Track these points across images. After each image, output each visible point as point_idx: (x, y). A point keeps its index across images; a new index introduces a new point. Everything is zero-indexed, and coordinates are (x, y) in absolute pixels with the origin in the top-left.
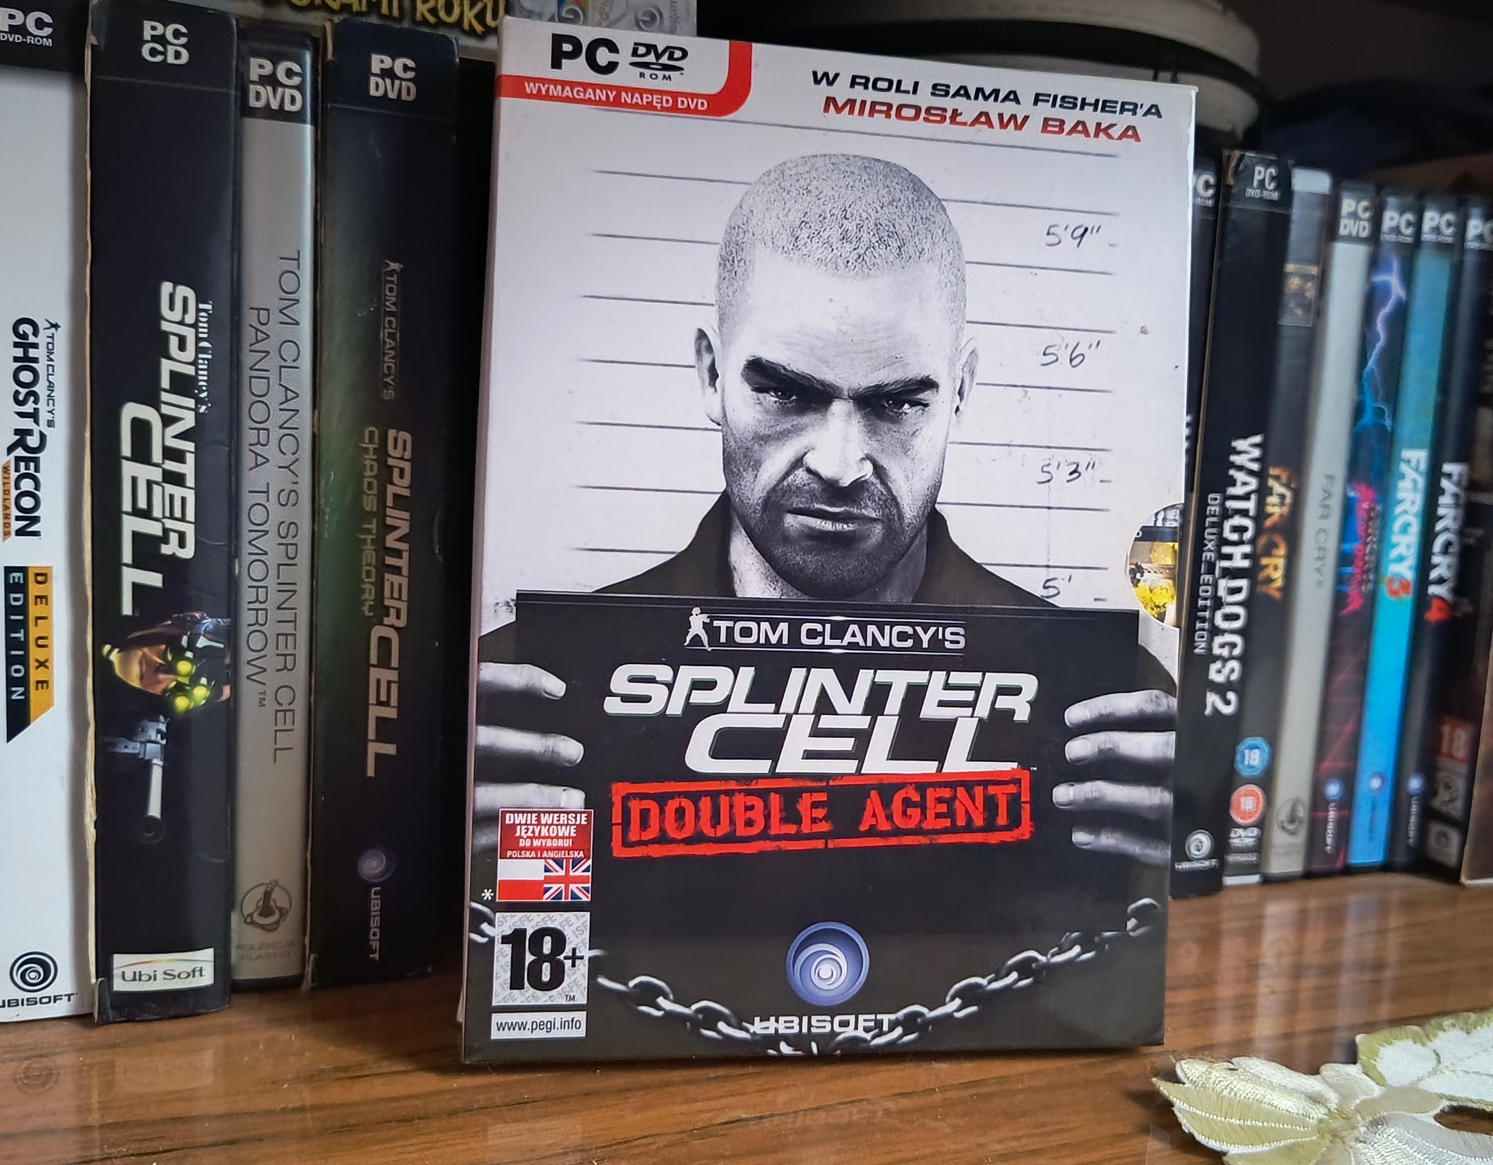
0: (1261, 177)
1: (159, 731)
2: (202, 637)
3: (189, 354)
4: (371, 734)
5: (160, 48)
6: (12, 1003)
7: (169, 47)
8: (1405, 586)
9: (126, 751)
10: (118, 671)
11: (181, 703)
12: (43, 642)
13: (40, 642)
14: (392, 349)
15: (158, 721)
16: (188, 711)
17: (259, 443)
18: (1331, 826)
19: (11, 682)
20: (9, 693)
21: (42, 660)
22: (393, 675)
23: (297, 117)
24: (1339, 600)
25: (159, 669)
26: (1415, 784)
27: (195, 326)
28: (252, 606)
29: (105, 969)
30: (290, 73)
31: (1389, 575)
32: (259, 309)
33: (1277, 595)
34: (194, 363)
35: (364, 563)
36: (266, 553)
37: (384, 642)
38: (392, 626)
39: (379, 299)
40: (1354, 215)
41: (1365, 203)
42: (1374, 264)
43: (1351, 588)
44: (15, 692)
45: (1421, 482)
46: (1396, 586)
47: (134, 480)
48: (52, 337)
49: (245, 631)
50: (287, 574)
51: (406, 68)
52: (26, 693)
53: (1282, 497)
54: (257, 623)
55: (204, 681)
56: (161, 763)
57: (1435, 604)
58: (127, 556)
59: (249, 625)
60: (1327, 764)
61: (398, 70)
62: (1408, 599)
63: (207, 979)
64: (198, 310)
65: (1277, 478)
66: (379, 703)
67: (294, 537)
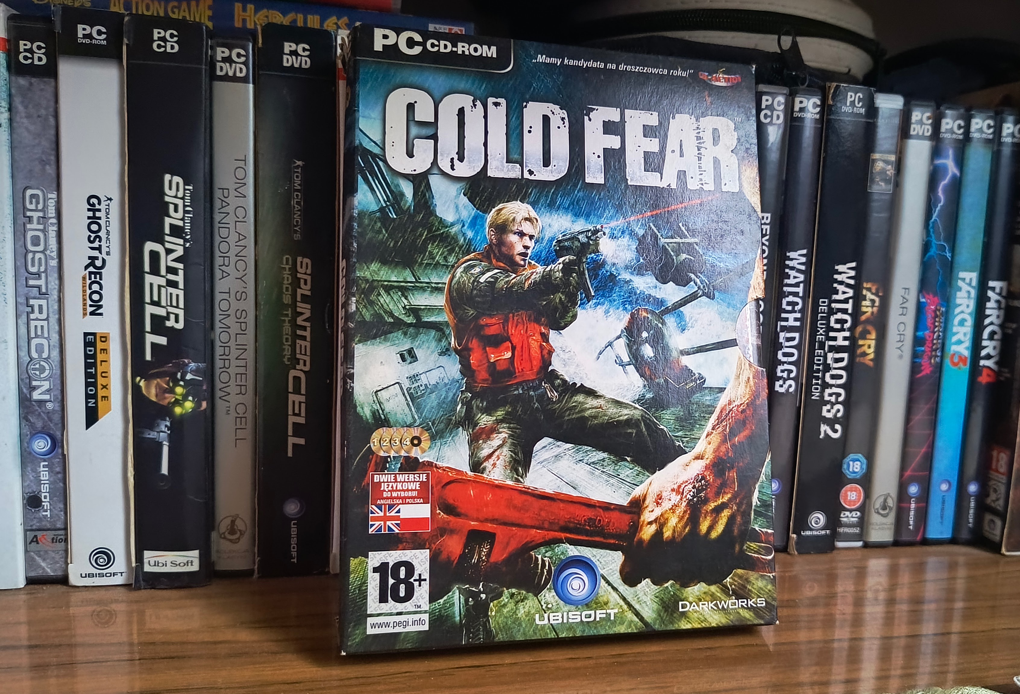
0: (853, 99)
1: (166, 426)
2: (189, 374)
3: (180, 215)
4: (290, 432)
5: (163, 44)
6: (91, 575)
7: (168, 43)
8: (962, 359)
9: (148, 436)
10: (144, 392)
11: (178, 410)
12: (105, 375)
13: (103, 375)
14: (298, 211)
15: (165, 420)
16: (182, 415)
17: (224, 264)
18: (912, 513)
19: (88, 396)
20: (87, 403)
21: (105, 385)
22: (303, 399)
23: (245, 80)
24: (915, 368)
25: (166, 391)
26: (973, 488)
27: (183, 198)
28: (221, 357)
29: (140, 559)
30: (239, 55)
31: (952, 352)
32: (223, 189)
33: (871, 364)
34: (183, 219)
35: (284, 333)
36: (229, 328)
37: (297, 379)
38: (301, 370)
39: (290, 181)
40: (921, 122)
41: (928, 114)
42: (936, 152)
43: (924, 360)
44: (90, 402)
45: (973, 293)
46: (956, 360)
47: (151, 285)
48: (108, 205)
49: (218, 371)
50: (241, 339)
51: (304, 50)
52: (96, 403)
53: (873, 301)
54: (224, 367)
55: (190, 398)
56: (168, 444)
57: (985, 372)
58: (148, 328)
59: (220, 368)
60: (908, 473)
61: (300, 51)
62: (966, 369)
63: (195, 567)
64: (185, 189)
65: (869, 290)
66: (294, 414)
67: (245, 318)
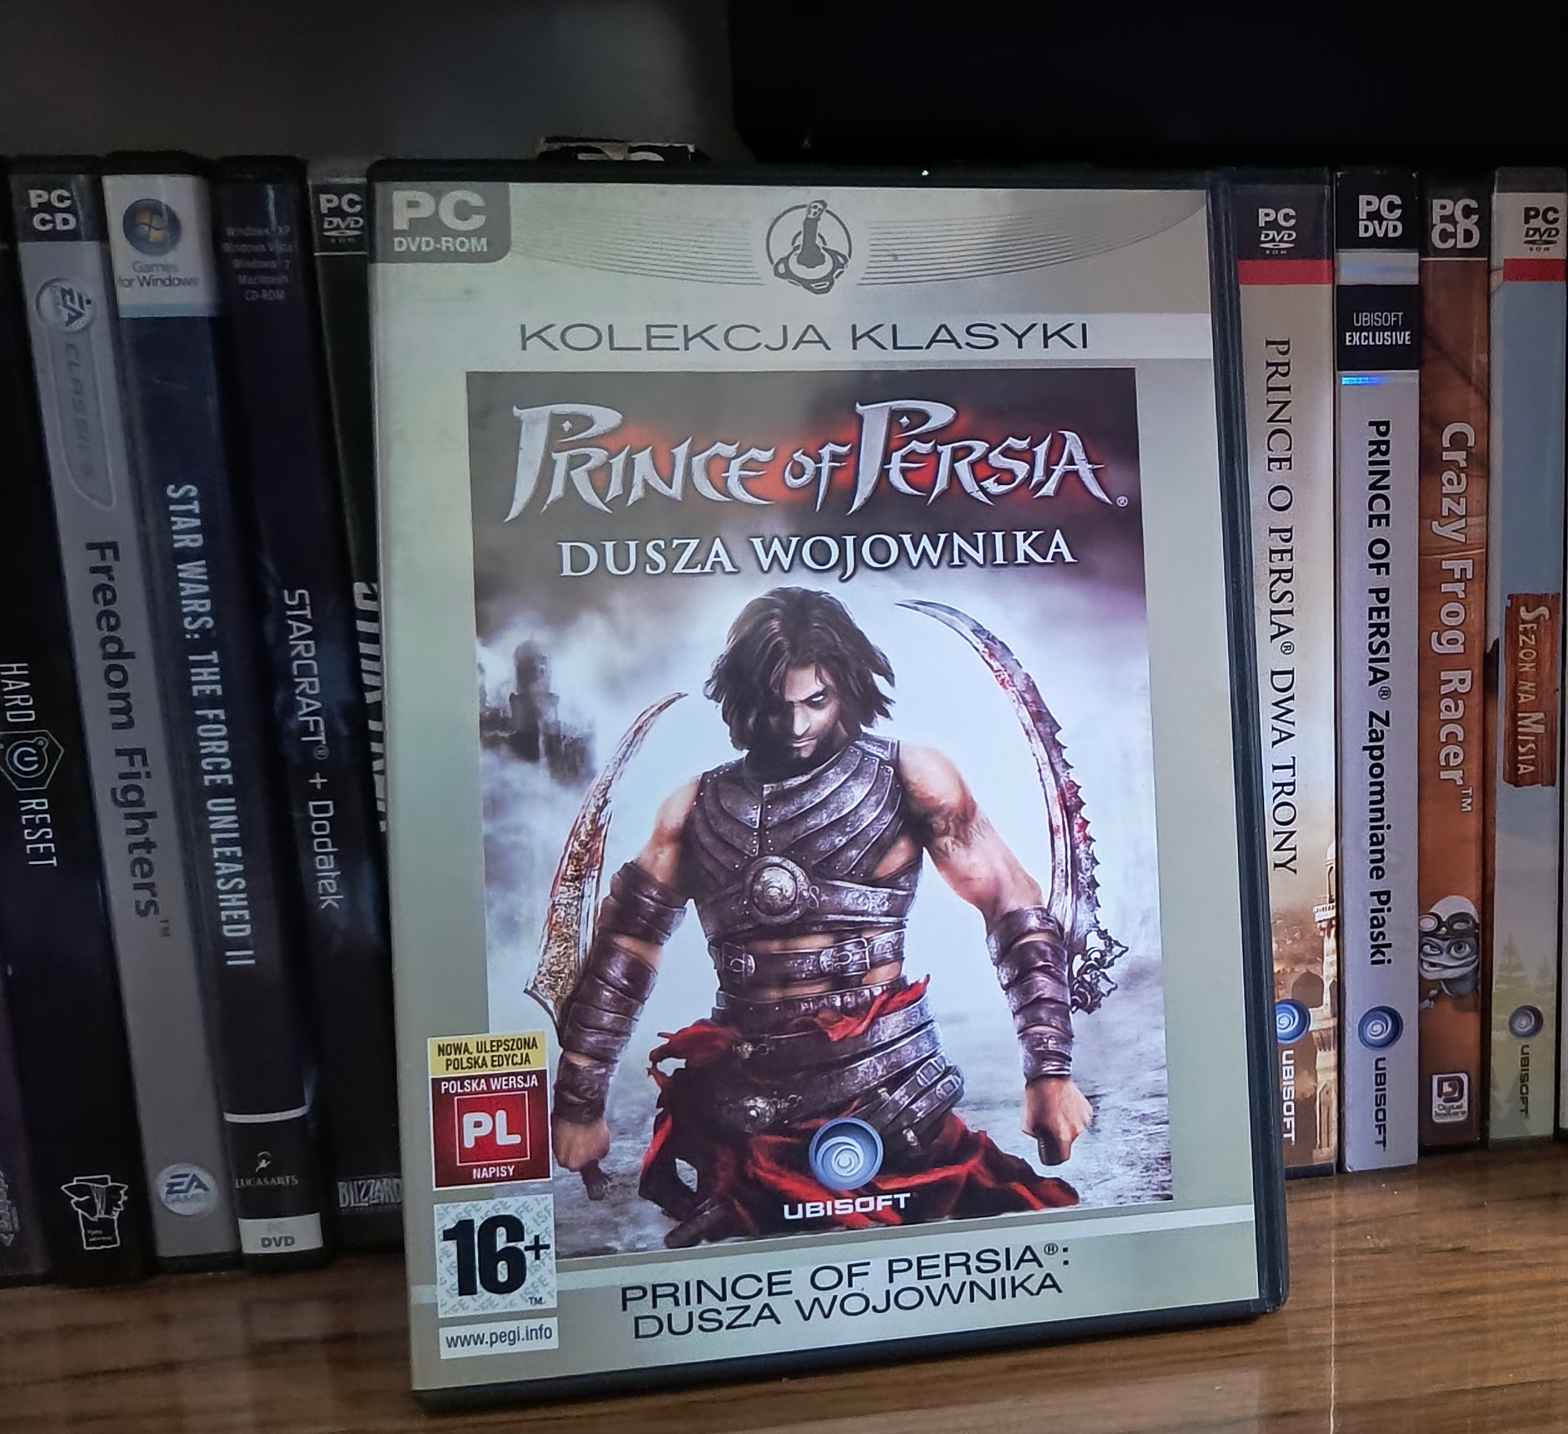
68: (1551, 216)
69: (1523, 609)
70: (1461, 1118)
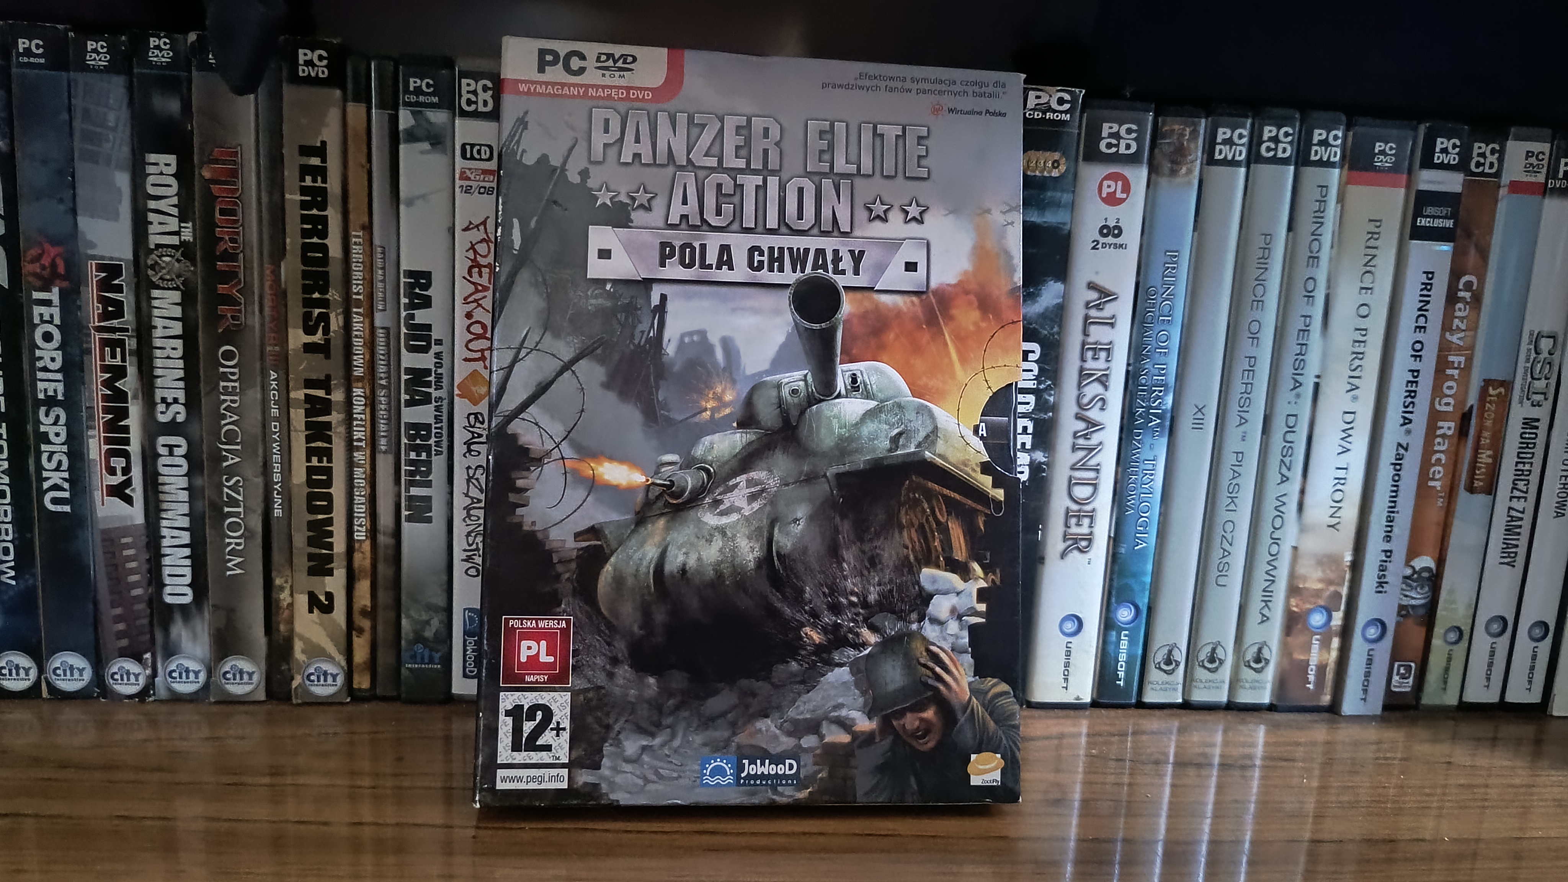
68: (1541, 156)
69: (1491, 388)
70: (1408, 689)
